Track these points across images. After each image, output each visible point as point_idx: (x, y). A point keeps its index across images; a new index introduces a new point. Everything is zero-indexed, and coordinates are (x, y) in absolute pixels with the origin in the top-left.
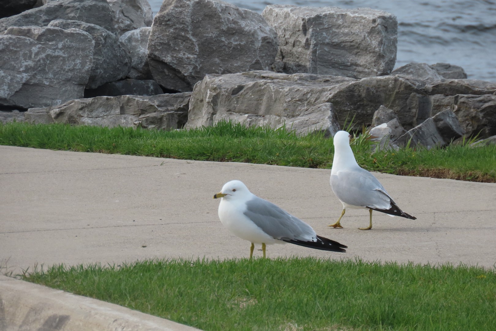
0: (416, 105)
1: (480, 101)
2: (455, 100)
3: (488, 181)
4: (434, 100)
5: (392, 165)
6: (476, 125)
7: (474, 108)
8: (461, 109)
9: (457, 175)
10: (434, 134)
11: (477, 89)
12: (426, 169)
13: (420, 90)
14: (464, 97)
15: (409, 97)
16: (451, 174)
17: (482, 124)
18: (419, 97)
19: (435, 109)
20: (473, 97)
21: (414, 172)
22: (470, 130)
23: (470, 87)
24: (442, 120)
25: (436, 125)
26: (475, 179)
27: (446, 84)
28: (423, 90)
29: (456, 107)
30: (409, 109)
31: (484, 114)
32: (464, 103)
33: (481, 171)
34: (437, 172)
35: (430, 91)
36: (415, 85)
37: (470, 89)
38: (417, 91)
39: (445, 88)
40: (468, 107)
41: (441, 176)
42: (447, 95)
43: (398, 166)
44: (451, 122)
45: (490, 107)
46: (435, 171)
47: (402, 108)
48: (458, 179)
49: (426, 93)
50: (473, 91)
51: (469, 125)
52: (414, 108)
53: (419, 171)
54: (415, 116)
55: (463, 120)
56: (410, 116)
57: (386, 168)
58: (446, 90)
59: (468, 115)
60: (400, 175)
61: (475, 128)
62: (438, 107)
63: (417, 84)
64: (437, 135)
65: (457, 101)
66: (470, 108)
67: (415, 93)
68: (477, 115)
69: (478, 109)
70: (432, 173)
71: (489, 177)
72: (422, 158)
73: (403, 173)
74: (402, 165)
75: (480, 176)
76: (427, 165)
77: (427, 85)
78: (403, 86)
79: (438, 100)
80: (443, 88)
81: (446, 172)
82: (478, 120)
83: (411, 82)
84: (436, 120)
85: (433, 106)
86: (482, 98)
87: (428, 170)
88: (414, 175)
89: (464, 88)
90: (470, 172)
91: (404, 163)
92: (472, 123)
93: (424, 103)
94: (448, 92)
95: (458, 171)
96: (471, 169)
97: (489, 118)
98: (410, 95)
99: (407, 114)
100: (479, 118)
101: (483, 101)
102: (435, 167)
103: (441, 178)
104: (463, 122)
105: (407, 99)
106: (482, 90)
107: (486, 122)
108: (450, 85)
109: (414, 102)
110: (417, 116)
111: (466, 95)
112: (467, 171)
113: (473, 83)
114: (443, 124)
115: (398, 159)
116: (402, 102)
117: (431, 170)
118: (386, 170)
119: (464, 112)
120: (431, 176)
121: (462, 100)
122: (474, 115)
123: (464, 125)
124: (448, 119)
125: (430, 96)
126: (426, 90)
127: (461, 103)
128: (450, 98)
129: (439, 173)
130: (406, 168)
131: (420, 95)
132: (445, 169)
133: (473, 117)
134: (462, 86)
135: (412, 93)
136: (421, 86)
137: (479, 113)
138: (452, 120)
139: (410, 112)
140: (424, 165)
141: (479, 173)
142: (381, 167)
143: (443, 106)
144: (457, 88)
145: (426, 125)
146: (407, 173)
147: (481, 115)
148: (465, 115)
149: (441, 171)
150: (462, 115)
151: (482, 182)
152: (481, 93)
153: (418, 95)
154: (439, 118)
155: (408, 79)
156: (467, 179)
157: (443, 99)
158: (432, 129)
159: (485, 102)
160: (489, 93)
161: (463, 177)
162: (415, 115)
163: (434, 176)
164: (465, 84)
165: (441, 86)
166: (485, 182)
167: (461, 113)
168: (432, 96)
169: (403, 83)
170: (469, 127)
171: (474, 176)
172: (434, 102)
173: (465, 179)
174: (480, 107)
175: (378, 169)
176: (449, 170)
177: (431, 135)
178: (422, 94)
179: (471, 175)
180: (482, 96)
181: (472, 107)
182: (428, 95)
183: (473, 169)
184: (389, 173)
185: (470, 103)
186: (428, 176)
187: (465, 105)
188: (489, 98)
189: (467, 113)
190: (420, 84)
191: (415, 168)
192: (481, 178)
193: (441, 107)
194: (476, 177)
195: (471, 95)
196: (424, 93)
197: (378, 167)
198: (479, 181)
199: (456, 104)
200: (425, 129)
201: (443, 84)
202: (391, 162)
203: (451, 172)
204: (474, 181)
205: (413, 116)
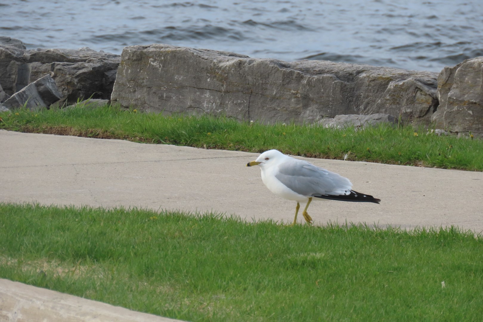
0: (15, 71)
1: (75, 68)
2: (52, 67)
3: (108, 137)
4: (32, 67)
5: (17, 123)
6: (71, 89)
7: (69, 74)
8: (57, 75)
9: (79, 132)
10: (36, 98)
11: (71, 57)
12: (49, 127)
13: (20, 58)
14: (60, 64)
15: (9, 64)
16: (73, 132)
17: (77, 89)
18: (18, 65)
19: (33, 76)
20: (68, 65)
21: (38, 130)
22: (66, 94)
23: (65, 56)
24: (43, 85)
25: (38, 89)
26: (96, 136)
27: (42, 53)
28: (22, 58)
29: (53, 73)
30: (9, 75)
31: (79, 80)
32: (60, 69)
33: (101, 129)
34: (59, 129)
35: (28, 59)
36: (14, 53)
37: (65, 57)
38: (16, 59)
39: (41, 56)
40: (64, 73)
41: (63, 133)
42: (44, 63)
43: (23, 125)
44: (50, 87)
45: (84, 73)
46: (58, 129)
47: (3, 75)
48: (80, 135)
49: (24, 61)
50: (67, 59)
51: (65, 89)
52: (14, 75)
53: (43, 128)
54: (14, 82)
55: (59, 85)
56: (10, 81)
57: (11, 126)
58: (43, 58)
59: (64, 81)
60: (25, 132)
61: (71, 92)
62: (36, 74)
63: (16, 53)
64: (39, 98)
65: (54, 68)
66: (66, 74)
67: (14, 61)
68: (72, 80)
69: (73, 75)
70: (54, 131)
71: (109, 134)
72: (45, 117)
73: (27, 131)
74: (27, 123)
75: (100, 133)
76: (50, 123)
77: (25, 53)
78: (3, 55)
79: (36, 68)
80: (40, 56)
81: (68, 130)
82: (74, 85)
83: (10, 51)
84: (38, 85)
85: (32, 73)
86: (76, 65)
87: (51, 128)
88: (38, 133)
89: (59, 56)
90: (91, 130)
91: (28, 122)
92: (68, 88)
93: (23, 70)
94: (45, 60)
95: (80, 129)
96: (91, 127)
97: (83, 83)
98: (10, 62)
99: (7, 80)
100: (74, 84)
101: (77, 68)
102: (58, 125)
103: (63, 135)
104: (59, 87)
105: (7, 66)
106: (76, 58)
107: (81, 87)
108: (46, 54)
109: (14, 69)
110: (16, 81)
111: (61, 63)
112: (88, 128)
113: (67, 52)
114: (44, 88)
115: (22, 118)
116: (3, 69)
117: (54, 128)
118: (12, 128)
119: (60, 78)
120: (54, 133)
121: (58, 67)
122: (69, 80)
123: (60, 90)
124: (48, 84)
125: (28, 64)
126: (24, 58)
127: (57, 69)
128: (47, 65)
129: (61, 130)
130: (30, 126)
131: (19, 63)
132: (67, 127)
133: (68, 82)
134: (57, 54)
135: (11, 61)
136: (20, 54)
137: (74, 79)
138: (52, 85)
139: (10, 78)
140: (47, 123)
141: (99, 131)
142: (7, 125)
143: (41, 72)
144: (52, 57)
145: (29, 90)
146: (31, 130)
147: (76, 81)
148: (61, 80)
149: (63, 129)
150: (58, 81)
151: (102, 138)
152: (75, 61)
153: (17, 63)
154: (40, 83)
155: (8, 49)
156: (88, 135)
157: (40, 66)
158: (35, 93)
159: (79, 69)
160: (82, 61)
161: (85, 134)
162: (15, 80)
163: (57, 133)
164: (60, 53)
165: (38, 55)
166: (105, 138)
167: (57, 79)
168: (30, 63)
169: (4, 52)
170: (65, 92)
171: (95, 134)
172: (32, 69)
173: (86, 136)
174: (75, 73)
175: (4, 127)
176: (71, 128)
177: (34, 99)
178: (21, 61)
179: (92, 132)
180: (76, 64)
181: (68, 73)
182: (26, 63)
183: (93, 126)
184: (15, 131)
185: (66, 69)
186: (51, 133)
187: (61, 71)
188: (82, 65)
189: (63, 78)
190: (19, 53)
191: (39, 126)
192: (101, 135)
193: (39, 73)
194: (96, 134)
195: (66, 63)
196: (23, 61)
197: (4, 125)
198: (99, 138)
199: (53, 70)
200: (28, 93)
201: (40, 53)
202: (15, 121)
203: (73, 130)
204: (95, 138)
205: (13, 82)
